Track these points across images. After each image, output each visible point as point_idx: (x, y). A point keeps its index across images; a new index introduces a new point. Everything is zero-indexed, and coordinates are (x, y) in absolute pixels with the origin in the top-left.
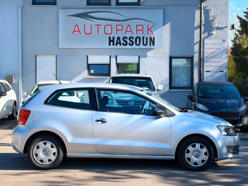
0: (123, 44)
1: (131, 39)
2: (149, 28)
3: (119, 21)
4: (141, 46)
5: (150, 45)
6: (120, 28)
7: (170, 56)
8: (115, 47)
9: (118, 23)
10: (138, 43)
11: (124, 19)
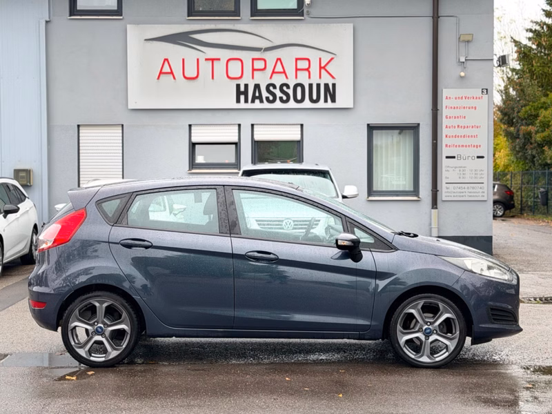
0: (267, 99)
1: (285, 88)
2: (323, 65)
3: (258, 50)
4: (307, 103)
5: (326, 101)
6: (259, 65)
7: (368, 125)
8: (250, 105)
9: (257, 55)
10: (299, 97)
11: (269, 45)
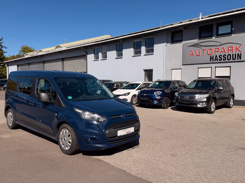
0: (219, 59)
3: (217, 46)
8: (214, 62)
10: (229, 58)
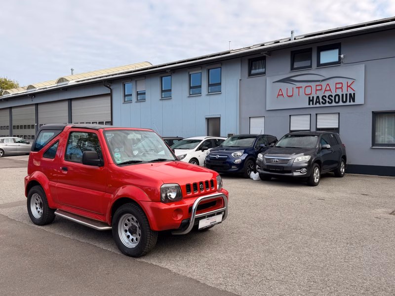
1: (330, 97)
2: (349, 85)
3: (319, 81)
4: (341, 103)
5: (350, 102)
6: (319, 88)
7: (373, 112)
9: (318, 83)
11: (323, 78)
